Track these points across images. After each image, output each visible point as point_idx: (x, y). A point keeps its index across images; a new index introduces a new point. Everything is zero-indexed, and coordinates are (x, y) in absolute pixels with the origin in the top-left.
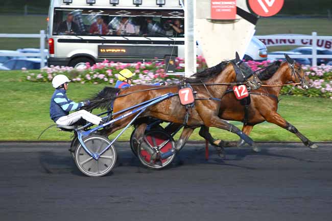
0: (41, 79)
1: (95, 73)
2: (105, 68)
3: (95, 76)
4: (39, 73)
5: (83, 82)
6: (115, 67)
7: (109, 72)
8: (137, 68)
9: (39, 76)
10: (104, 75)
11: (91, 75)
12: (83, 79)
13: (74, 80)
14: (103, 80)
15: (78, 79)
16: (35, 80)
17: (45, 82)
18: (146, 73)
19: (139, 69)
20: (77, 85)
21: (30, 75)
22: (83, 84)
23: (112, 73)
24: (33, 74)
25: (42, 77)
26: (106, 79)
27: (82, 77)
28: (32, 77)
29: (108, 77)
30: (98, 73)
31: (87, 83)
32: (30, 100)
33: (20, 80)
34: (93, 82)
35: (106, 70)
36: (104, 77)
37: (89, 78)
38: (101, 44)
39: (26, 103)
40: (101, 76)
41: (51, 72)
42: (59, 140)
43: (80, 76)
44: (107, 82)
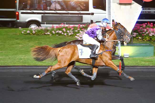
0: (29, 33)
1: (57, 30)
2: (62, 27)
3: (57, 32)
4: (28, 30)
5: (51, 35)
6: (67, 27)
7: (64, 30)
8: (79, 27)
9: (28, 32)
10: (61, 31)
11: (55, 31)
12: (51, 33)
13: (46, 34)
14: (61, 33)
15: (49, 33)
16: (26, 34)
17: (31, 34)
18: (83, 30)
19: (79, 28)
20: (48, 36)
21: (23, 31)
22: (51, 36)
23: (66, 30)
24: (25, 30)
25: (30, 32)
26: (63, 33)
27: (50, 32)
28: (24, 32)
29: (64, 32)
30: (58, 30)
31: (53, 35)
32: (25, 44)
33: (18, 34)
34: (56, 35)
35: (63, 28)
36: (62, 32)
37: (54, 33)
38: (43, 15)
39: (23, 46)
40: (60, 32)
41: (34, 29)
42: (43, 65)
43: (49, 32)
44: (63, 34)
